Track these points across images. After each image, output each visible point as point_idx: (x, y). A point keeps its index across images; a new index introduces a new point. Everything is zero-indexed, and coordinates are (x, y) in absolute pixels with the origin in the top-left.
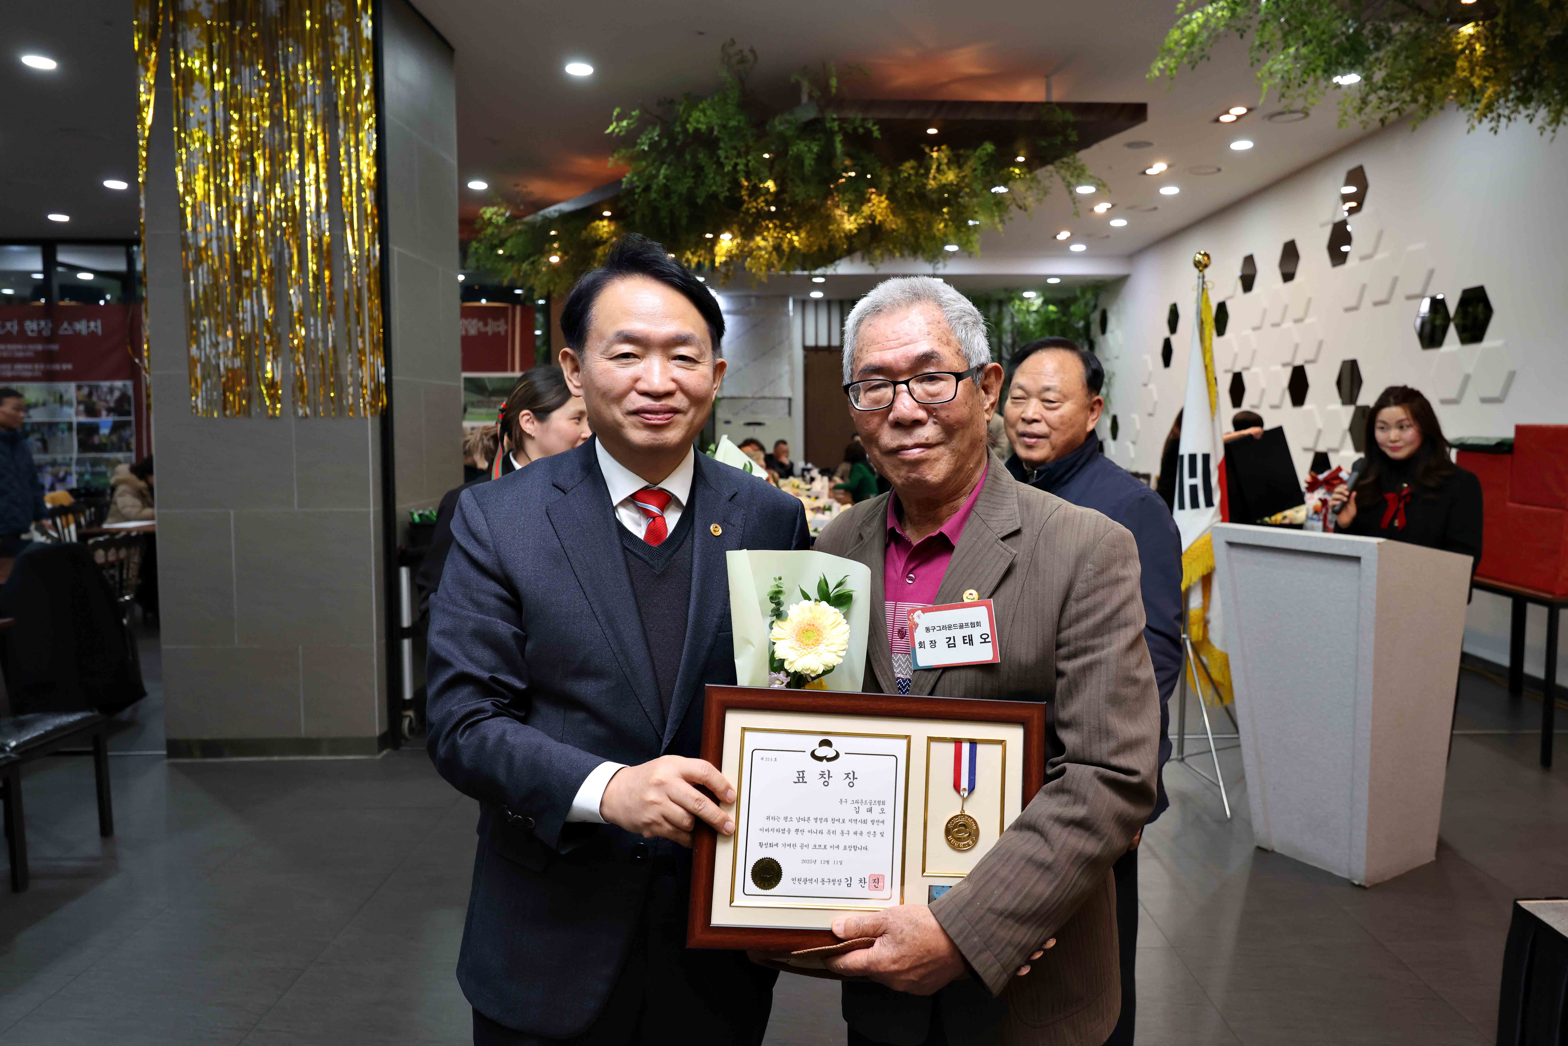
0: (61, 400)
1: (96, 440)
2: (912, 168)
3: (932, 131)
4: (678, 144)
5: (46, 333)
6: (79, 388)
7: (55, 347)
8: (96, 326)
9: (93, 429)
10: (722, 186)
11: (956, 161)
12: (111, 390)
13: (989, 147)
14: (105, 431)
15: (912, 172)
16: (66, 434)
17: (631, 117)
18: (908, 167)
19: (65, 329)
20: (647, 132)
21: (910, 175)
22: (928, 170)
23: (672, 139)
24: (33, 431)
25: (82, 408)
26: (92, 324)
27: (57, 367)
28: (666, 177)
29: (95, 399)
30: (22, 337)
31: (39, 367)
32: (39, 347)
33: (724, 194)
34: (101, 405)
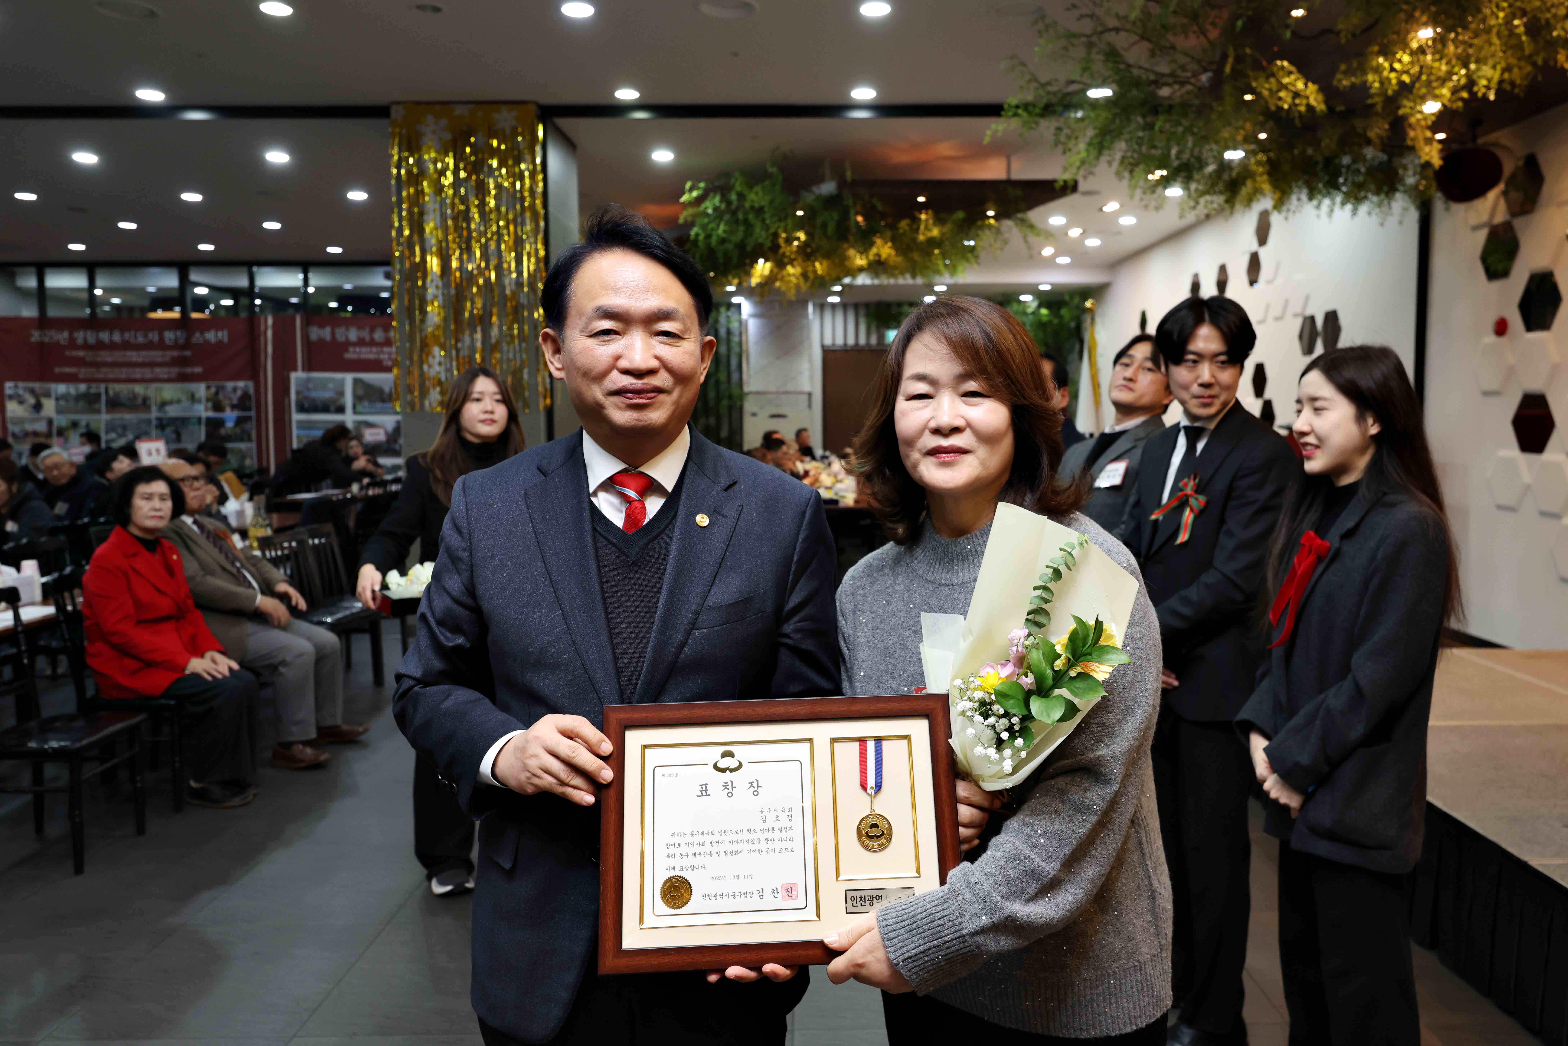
0: (193, 398)
1: (223, 432)
2: (908, 225)
3: (921, 199)
4: (733, 207)
5: (181, 341)
6: (208, 388)
7: (188, 353)
8: (223, 335)
9: (220, 423)
10: (767, 238)
11: (939, 220)
12: (235, 389)
13: (960, 215)
14: (230, 424)
15: (907, 228)
16: (196, 427)
17: (698, 188)
18: (904, 224)
19: (197, 338)
20: (709, 198)
21: (905, 231)
22: (918, 228)
23: (729, 203)
24: (168, 425)
25: (210, 405)
26: (220, 334)
27: (189, 370)
28: (724, 231)
29: (221, 396)
30: (161, 345)
31: (175, 370)
32: (175, 353)
33: (768, 244)
34: (226, 402)
